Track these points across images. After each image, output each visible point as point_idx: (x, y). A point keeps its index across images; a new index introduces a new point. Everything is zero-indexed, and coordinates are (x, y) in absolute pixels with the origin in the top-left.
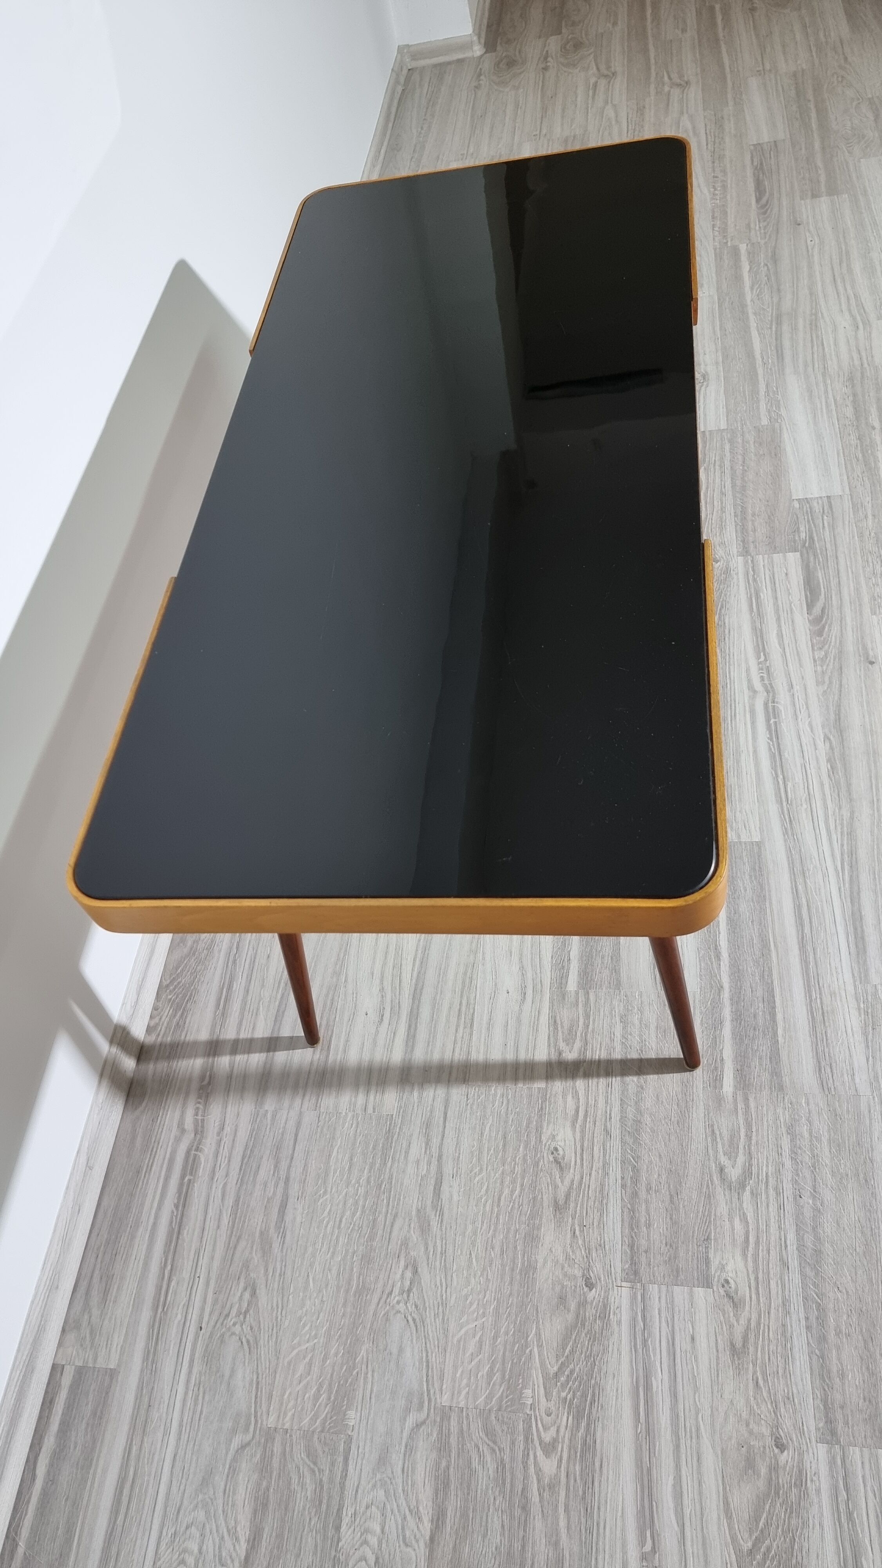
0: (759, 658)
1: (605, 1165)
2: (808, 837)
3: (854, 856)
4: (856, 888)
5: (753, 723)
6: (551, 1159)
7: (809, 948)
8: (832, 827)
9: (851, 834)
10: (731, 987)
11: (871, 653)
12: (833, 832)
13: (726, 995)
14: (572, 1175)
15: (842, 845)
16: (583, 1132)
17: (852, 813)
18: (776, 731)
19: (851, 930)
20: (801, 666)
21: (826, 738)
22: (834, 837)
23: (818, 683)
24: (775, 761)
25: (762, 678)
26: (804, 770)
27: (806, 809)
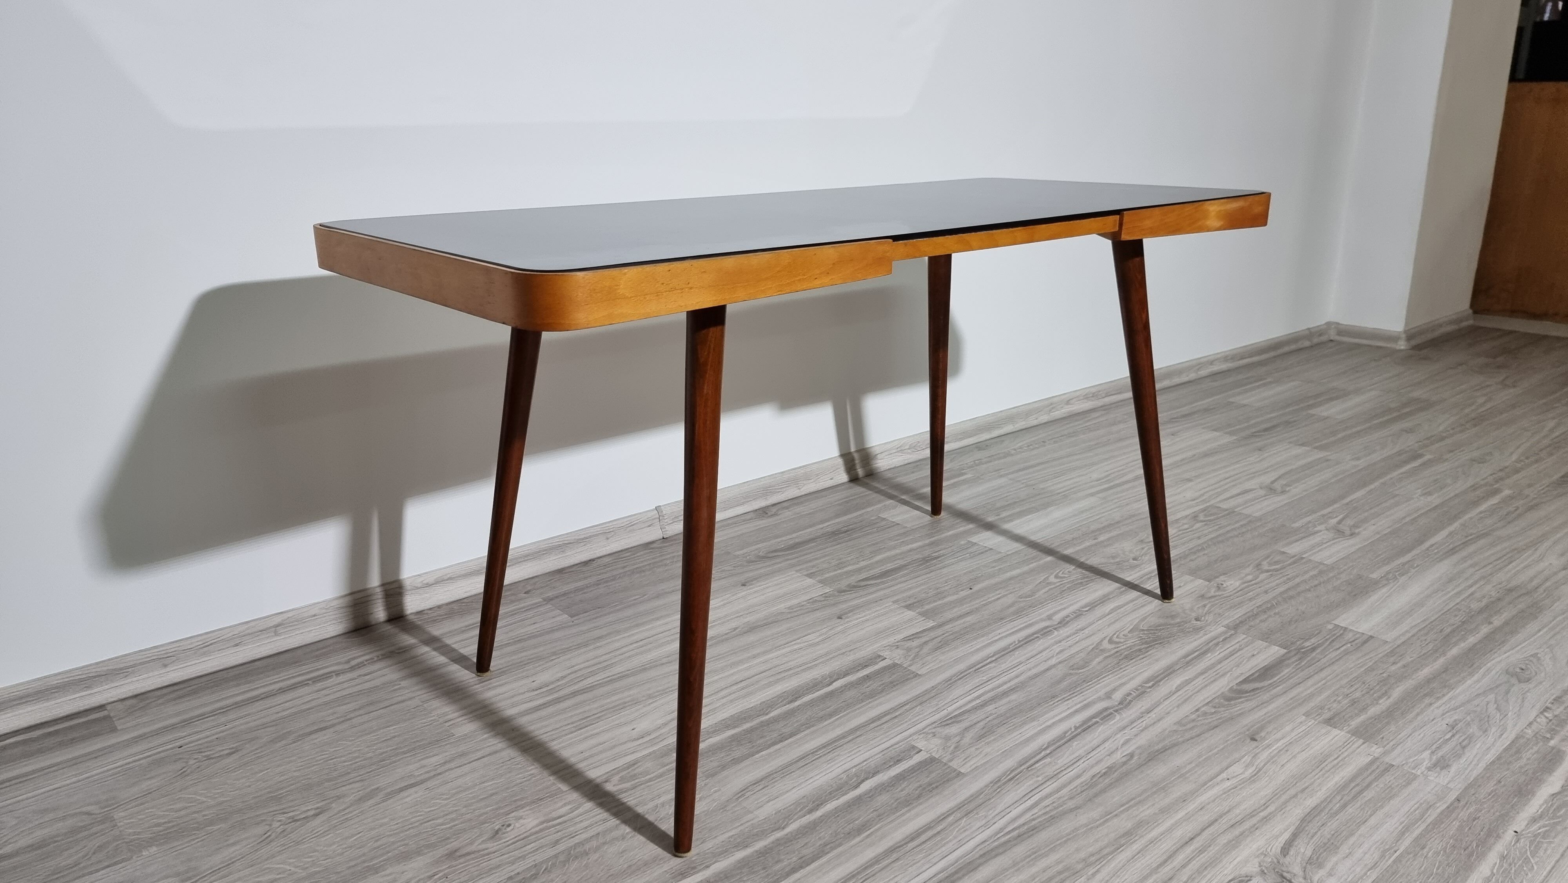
0: (1146, 682)
1: (523, 857)
2: (1009, 798)
3: (1034, 831)
4: (1001, 851)
5: (1077, 711)
6: (497, 828)
7: (895, 856)
8: (1043, 804)
9: (1053, 819)
10: (791, 833)
11: (1263, 734)
12: (1039, 807)
13: (779, 834)
14: (492, 846)
15: (1034, 820)
16: (541, 830)
17: (1077, 808)
18: (1089, 727)
19: (951, 870)
20: (1178, 706)
21: (1131, 755)
22: (1035, 810)
23: (1179, 723)
24: (1058, 741)
25: (1129, 694)
26: (1075, 760)
27: (1038, 781)
